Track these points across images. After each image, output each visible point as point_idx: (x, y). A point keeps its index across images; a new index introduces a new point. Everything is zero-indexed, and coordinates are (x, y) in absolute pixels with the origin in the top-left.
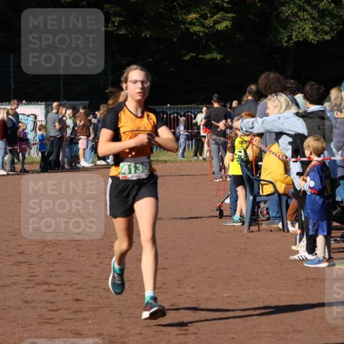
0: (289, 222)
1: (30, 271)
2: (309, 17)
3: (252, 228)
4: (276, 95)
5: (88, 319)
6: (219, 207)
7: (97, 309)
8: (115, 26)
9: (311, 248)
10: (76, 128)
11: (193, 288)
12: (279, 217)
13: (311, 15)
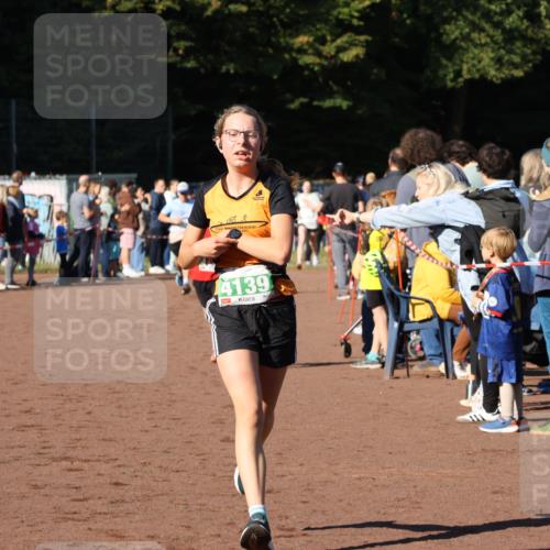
0: (456, 364)
1: (42, 439)
2: (488, 40)
3: (397, 372)
4: (430, 167)
5: (135, 514)
6: (345, 340)
7: (148, 498)
8: (178, 55)
9: (491, 403)
10: (116, 217)
11: (301, 465)
12: (440, 355)
13: (492, 37)
